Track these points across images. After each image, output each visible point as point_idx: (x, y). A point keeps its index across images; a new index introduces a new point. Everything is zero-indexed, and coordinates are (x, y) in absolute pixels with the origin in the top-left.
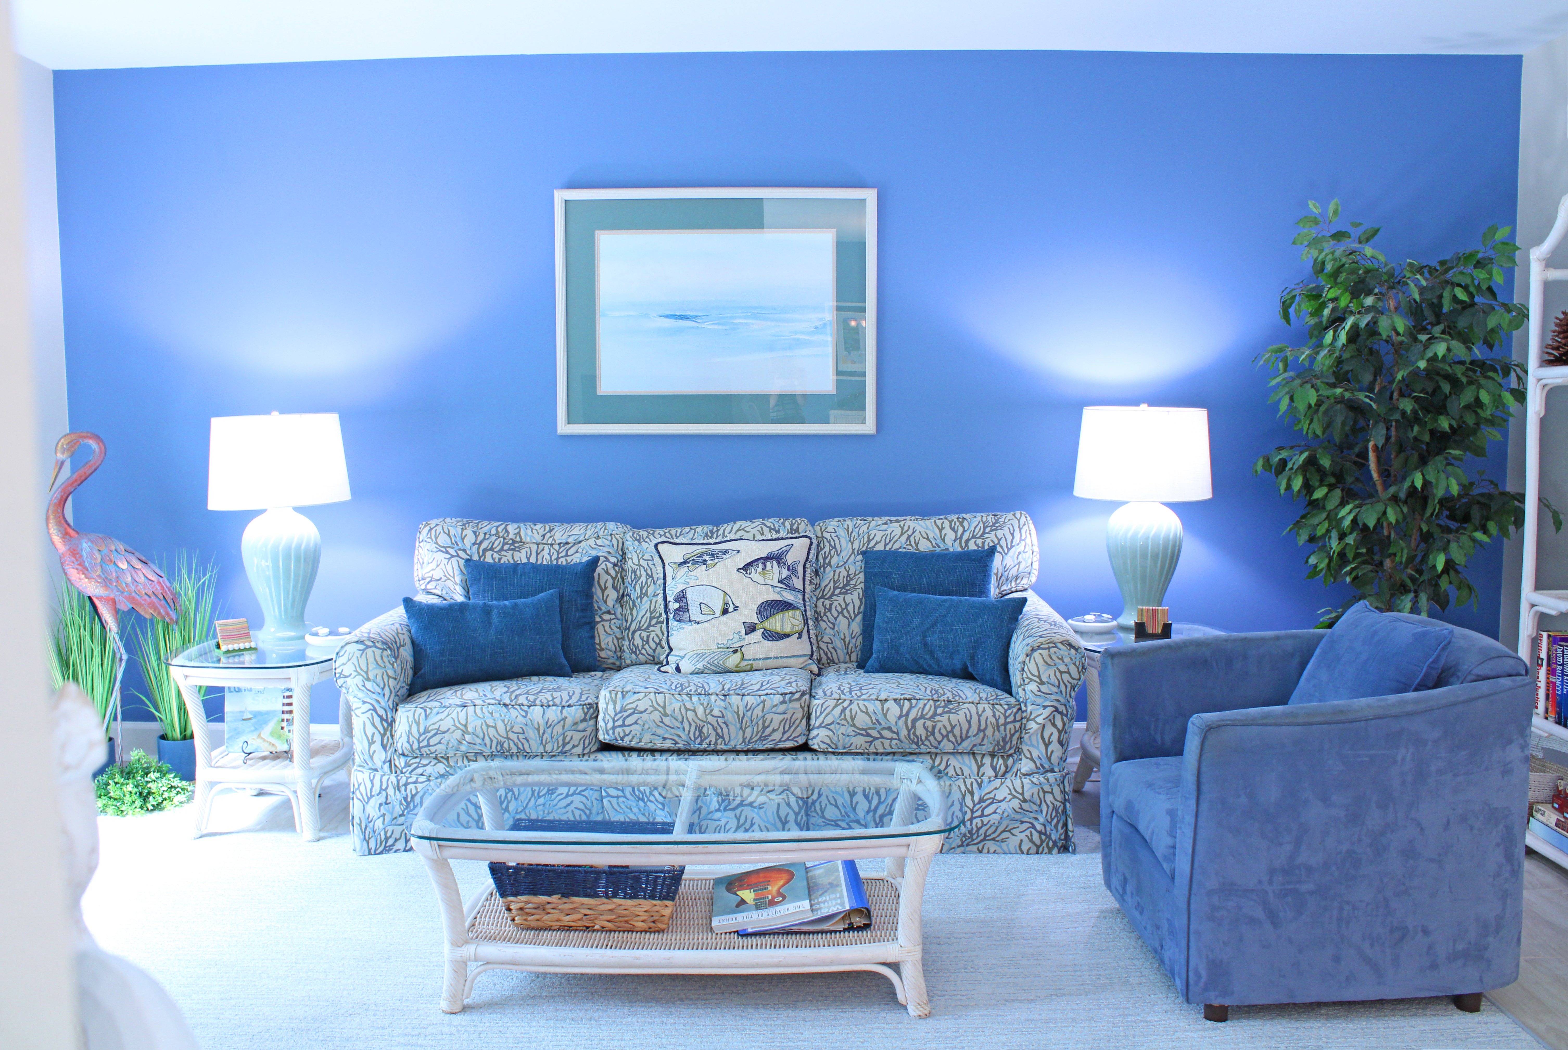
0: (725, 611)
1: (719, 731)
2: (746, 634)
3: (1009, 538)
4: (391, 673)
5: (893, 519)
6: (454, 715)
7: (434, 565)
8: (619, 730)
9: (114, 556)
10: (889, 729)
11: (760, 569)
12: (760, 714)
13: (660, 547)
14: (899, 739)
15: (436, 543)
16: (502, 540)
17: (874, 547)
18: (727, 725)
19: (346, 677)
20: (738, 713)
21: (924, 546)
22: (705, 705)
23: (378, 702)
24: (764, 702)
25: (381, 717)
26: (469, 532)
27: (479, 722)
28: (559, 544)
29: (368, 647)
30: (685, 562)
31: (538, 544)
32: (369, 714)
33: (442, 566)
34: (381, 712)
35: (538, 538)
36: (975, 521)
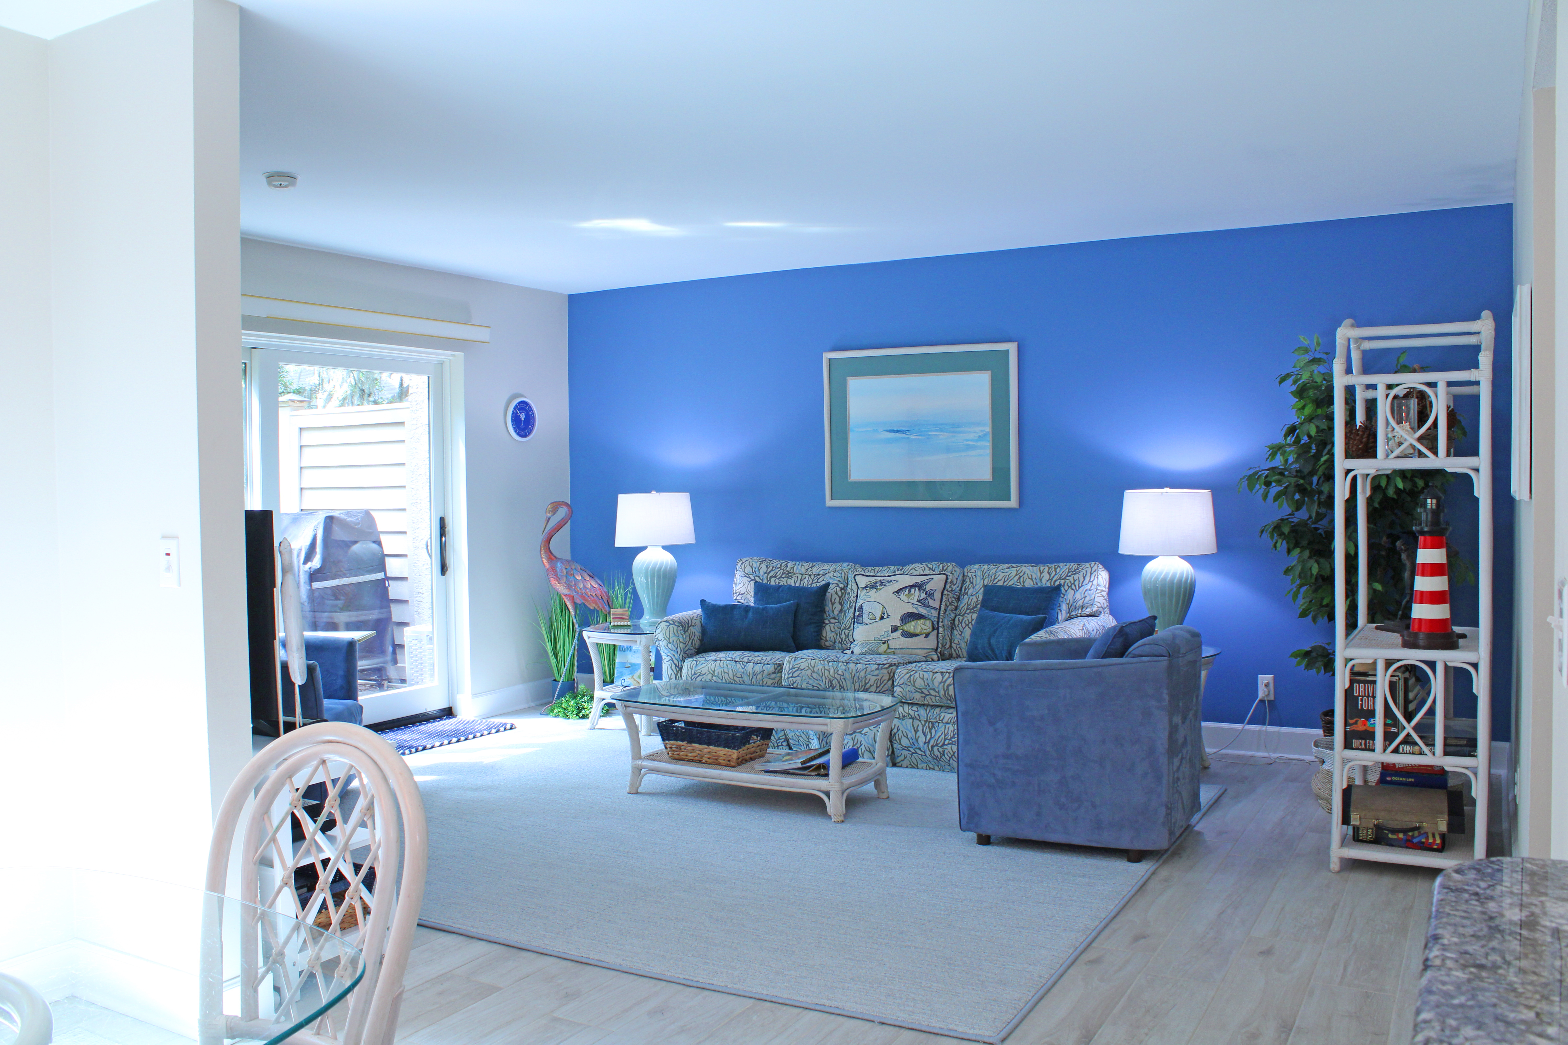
0: (882, 618)
1: (841, 683)
2: (892, 632)
3: (1081, 579)
4: (681, 640)
6: (709, 666)
7: (741, 585)
8: (790, 679)
9: (574, 572)
10: (934, 689)
11: (906, 593)
12: (864, 675)
13: (856, 577)
14: (940, 697)
15: (744, 572)
16: (782, 571)
17: (996, 583)
18: (845, 681)
19: (660, 641)
20: (851, 674)
21: (1029, 584)
22: (835, 668)
23: (674, 655)
24: (866, 668)
25: (675, 664)
26: (764, 566)
27: (720, 670)
28: (814, 575)
29: (671, 624)
30: (866, 587)
31: (802, 575)
32: (669, 663)
33: (746, 586)
34: (676, 662)
35: (803, 571)
36: (1064, 568)
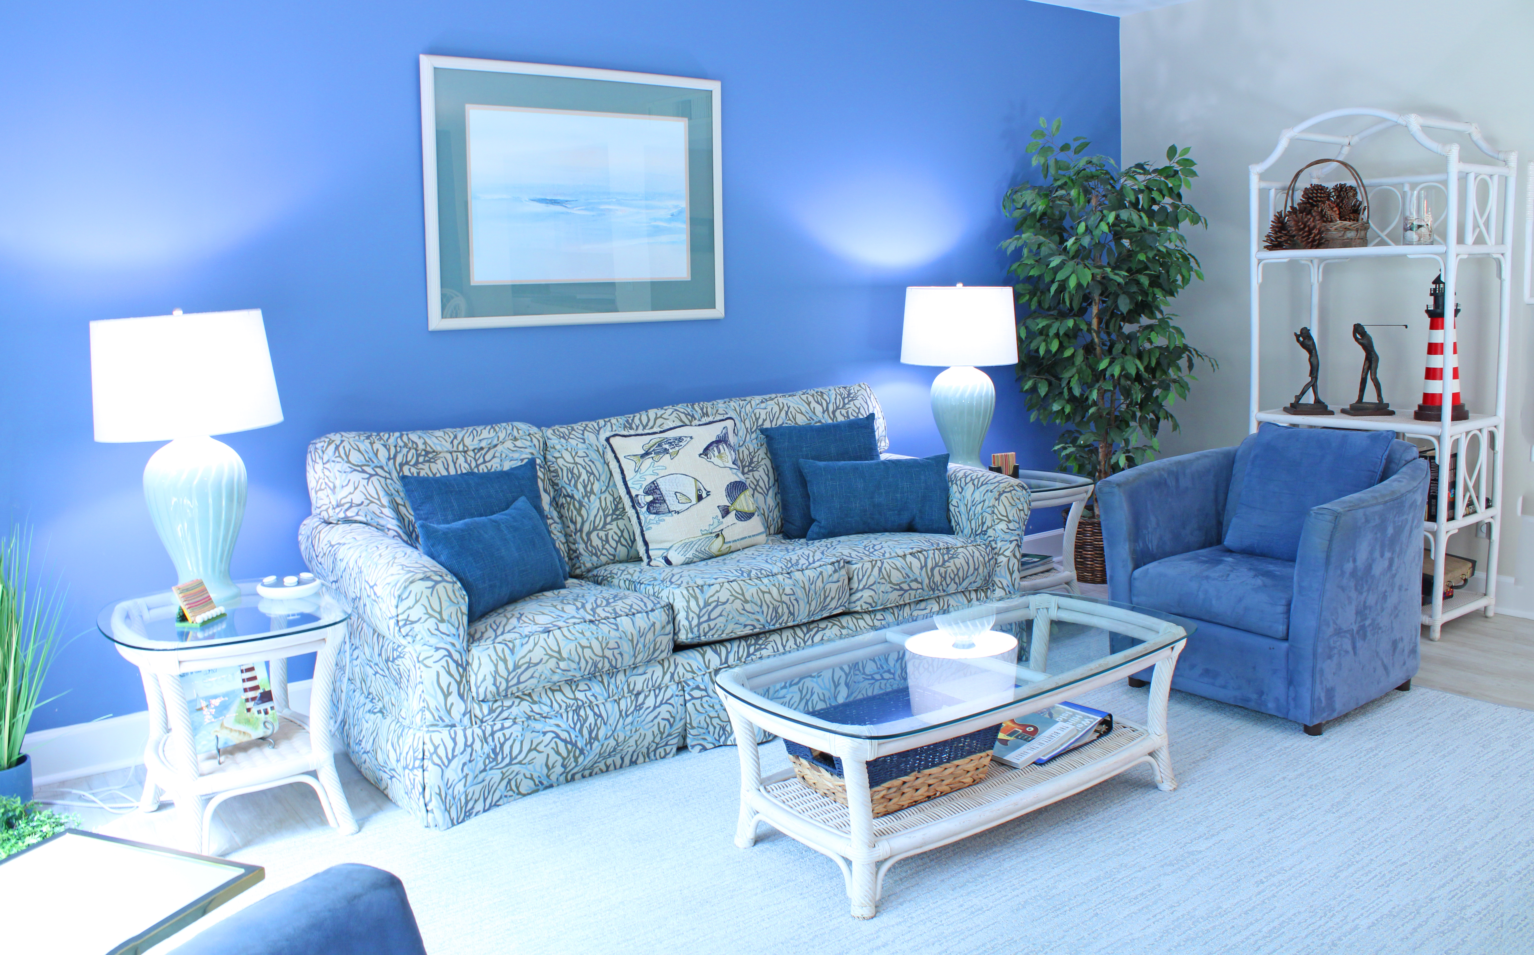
0: (700, 498)
1: (791, 608)
2: (723, 517)
5: (767, 397)
6: (542, 643)
8: (705, 625)
10: (916, 580)
11: (716, 453)
12: (821, 585)
13: (612, 440)
14: (922, 589)
15: (349, 462)
16: (413, 451)
17: (763, 424)
18: (798, 602)
19: (413, 623)
20: (804, 588)
21: (801, 420)
22: (777, 586)
23: (453, 645)
24: (821, 573)
25: (456, 662)
26: (378, 445)
27: (572, 646)
28: (473, 450)
30: (647, 453)
31: (451, 453)
32: (443, 662)
33: (361, 488)
34: (456, 656)
35: (449, 446)
36: (832, 394)
